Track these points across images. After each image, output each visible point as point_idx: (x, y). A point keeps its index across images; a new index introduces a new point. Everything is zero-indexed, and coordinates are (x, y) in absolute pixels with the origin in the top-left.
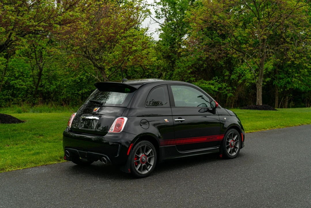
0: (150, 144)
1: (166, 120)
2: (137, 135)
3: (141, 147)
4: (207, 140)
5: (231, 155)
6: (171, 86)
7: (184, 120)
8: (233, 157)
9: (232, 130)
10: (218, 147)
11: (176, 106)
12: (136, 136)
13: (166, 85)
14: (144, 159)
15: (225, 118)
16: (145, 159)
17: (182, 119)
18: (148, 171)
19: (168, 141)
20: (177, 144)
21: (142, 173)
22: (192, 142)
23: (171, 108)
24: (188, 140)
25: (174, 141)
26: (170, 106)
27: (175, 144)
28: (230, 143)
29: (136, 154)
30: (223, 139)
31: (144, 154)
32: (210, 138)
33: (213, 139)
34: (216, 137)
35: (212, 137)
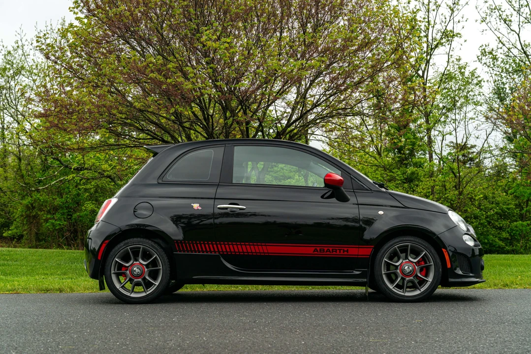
0: (152, 246)
1: (196, 206)
2: (120, 226)
3: (131, 249)
4: (316, 253)
5: (403, 294)
6: (235, 147)
7: (245, 207)
9: (405, 239)
10: (356, 271)
11: (234, 182)
12: (116, 228)
13: (224, 145)
14: (135, 271)
15: (380, 212)
16: (138, 271)
17: (238, 205)
18: (146, 293)
19: (199, 245)
20: (223, 252)
21: (129, 295)
22: (268, 253)
23: (218, 185)
24: (256, 247)
25: (215, 246)
26: (218, 181)
27: (219, 252)
28: (399, 267)
29: (117, 260)
30: (370, 255)
31: (138, 262)
32: (326, 249)
33: (334, 253)
34: (346, 249)
35: (331, 249)
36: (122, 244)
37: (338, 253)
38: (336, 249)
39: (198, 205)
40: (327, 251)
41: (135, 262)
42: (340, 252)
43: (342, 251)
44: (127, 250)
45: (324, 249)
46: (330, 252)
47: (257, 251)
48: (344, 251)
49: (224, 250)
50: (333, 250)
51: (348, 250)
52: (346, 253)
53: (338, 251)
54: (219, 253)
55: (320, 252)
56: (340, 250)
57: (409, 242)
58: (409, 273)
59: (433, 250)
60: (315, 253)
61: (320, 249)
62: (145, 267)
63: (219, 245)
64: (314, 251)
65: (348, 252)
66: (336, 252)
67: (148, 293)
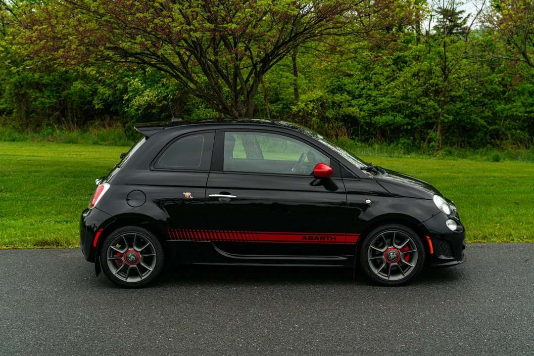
0: (146, 233)
2: (113, 215)
3: (125, 236)
5: (387, 278)
6: (226, 133)
7: (235, 197)
8: (390, 283)
9: (390, 227)
10: (343, 256)
11: (224, 170)
12: (110, 216)
13: (214, 131)
14: (130, 257)
15: (367, 201)
16: (132, 257)
17: (230, 195)
18: (141, 278)
19: (191, 233)
20: (214, 239)
21: (125, 280)
22: (259, 241)
23: (210, 173)
24: (247, 235)
25: (207, 234)
26: (209, 169)
27: (211, 239)
28: (384, 253)
29: (112, 247)
30: (357, 243)
31: (132, 249)
32: (314, 237)
33: (323, 240)
34: (333, 237)
35: (319, 237)
36: (116, 232)
37: (326, 240)
38: (324, 237)
39: (190, 194)
40: (315, 239)
41: (129, 249)
42: (328, 239)
43: (330, 239)
44: (122, 237)
45: (312, 237)
46: (318, 239)
47: (248, 239)
48: (332, 239)
49: (216, 238)
50: (321, 237)
51: (335, 237)
52: (333, 240)
53: (326, 238)
54: (211, 241)
55: (309, 239)
56: (328, 237)
57: (394, 229)
58: (393, 259)
59: (417, 237)
60: (304, 240)
61: (309, 237)
62: (139, 253)
63: (211, 233)
64: (303, 239)
65: (335, 240)
66: (324, 239)
67: (143, 278)
